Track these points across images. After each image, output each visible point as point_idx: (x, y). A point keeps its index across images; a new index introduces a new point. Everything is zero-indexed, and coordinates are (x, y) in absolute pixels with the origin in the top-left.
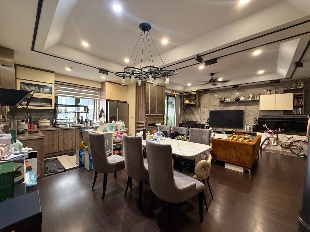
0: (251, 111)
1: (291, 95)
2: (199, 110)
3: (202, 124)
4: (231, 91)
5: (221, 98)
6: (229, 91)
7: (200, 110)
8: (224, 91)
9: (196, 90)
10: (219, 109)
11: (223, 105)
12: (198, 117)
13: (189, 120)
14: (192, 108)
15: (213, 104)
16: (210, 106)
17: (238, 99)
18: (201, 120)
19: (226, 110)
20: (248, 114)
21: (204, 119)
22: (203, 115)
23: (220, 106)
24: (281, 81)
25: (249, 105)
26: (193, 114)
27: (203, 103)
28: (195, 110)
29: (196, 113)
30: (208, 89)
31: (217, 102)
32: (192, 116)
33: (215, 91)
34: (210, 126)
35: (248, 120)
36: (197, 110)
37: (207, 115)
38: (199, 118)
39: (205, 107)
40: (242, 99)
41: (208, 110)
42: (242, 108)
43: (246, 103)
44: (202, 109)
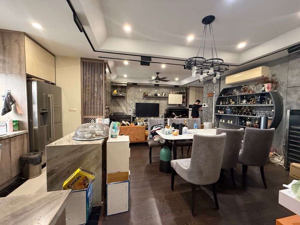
0: (163, 104)
1: (181, 96)
2: (124, 102)
3: (128, 115)
4: (151, 88)
5: (145, 93)
6: (149, 88)
7: (126, 102)
8: (146, 88)
9: (127, 83)
10: (143, 101)
11: (145, 99)
12: (124, 108)
13: (115, 112)
14: (118, 100)
15: (138, 97)
16: (135, 98)
17: (156, 95)
18: (127, 111)
19: (147, 103)
20: (161, 106)
21: (130, 111)
22: (129, 107)
23: (143, 99)
24: (179, 86)
25: (162, 100)
26: (119, 105)
27: (129, 96)
28: (121, 102)
29: (122, 104)
30: (137, 84)
31: (141, 96)
32: (117, 107)
33: (139, 86)
34: (136, 116)
35: (161, 111)
36: (123, 102)
37: (132, 107)
38: (125, 110)
39: (131, 99)
40: (159, 95)
41: (133, 102)
42: (157, 102)
43: (160, 98)
44: (128, 101)
